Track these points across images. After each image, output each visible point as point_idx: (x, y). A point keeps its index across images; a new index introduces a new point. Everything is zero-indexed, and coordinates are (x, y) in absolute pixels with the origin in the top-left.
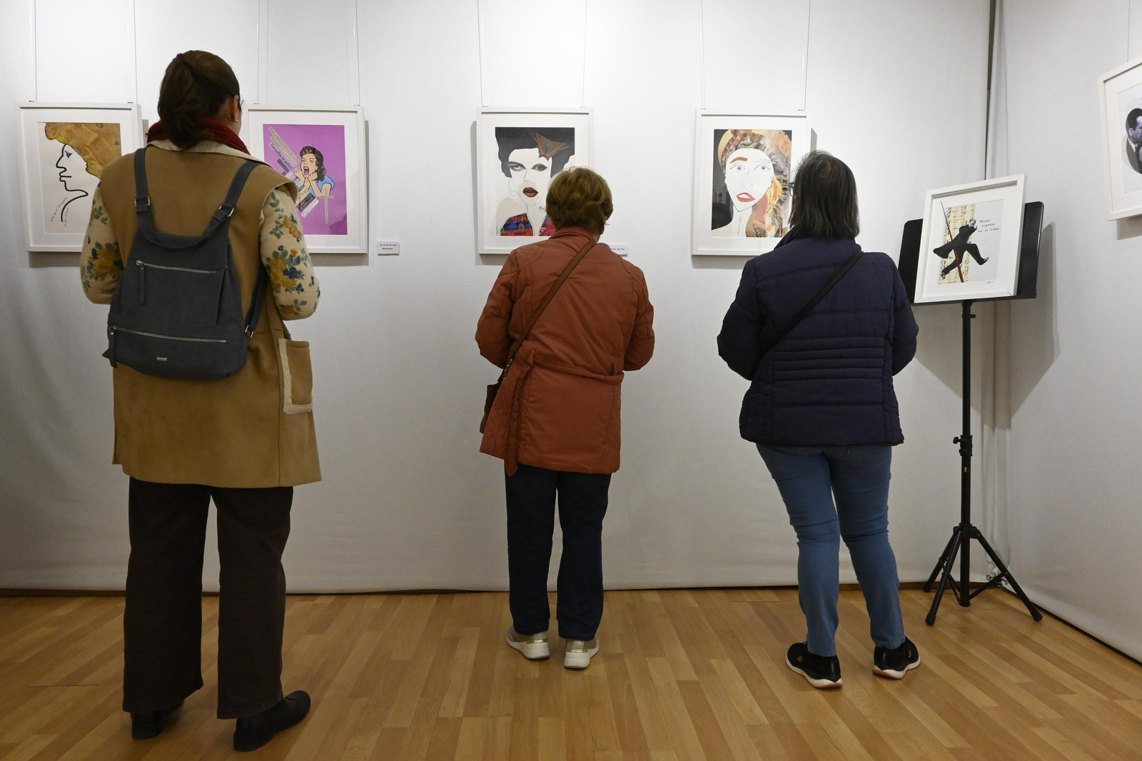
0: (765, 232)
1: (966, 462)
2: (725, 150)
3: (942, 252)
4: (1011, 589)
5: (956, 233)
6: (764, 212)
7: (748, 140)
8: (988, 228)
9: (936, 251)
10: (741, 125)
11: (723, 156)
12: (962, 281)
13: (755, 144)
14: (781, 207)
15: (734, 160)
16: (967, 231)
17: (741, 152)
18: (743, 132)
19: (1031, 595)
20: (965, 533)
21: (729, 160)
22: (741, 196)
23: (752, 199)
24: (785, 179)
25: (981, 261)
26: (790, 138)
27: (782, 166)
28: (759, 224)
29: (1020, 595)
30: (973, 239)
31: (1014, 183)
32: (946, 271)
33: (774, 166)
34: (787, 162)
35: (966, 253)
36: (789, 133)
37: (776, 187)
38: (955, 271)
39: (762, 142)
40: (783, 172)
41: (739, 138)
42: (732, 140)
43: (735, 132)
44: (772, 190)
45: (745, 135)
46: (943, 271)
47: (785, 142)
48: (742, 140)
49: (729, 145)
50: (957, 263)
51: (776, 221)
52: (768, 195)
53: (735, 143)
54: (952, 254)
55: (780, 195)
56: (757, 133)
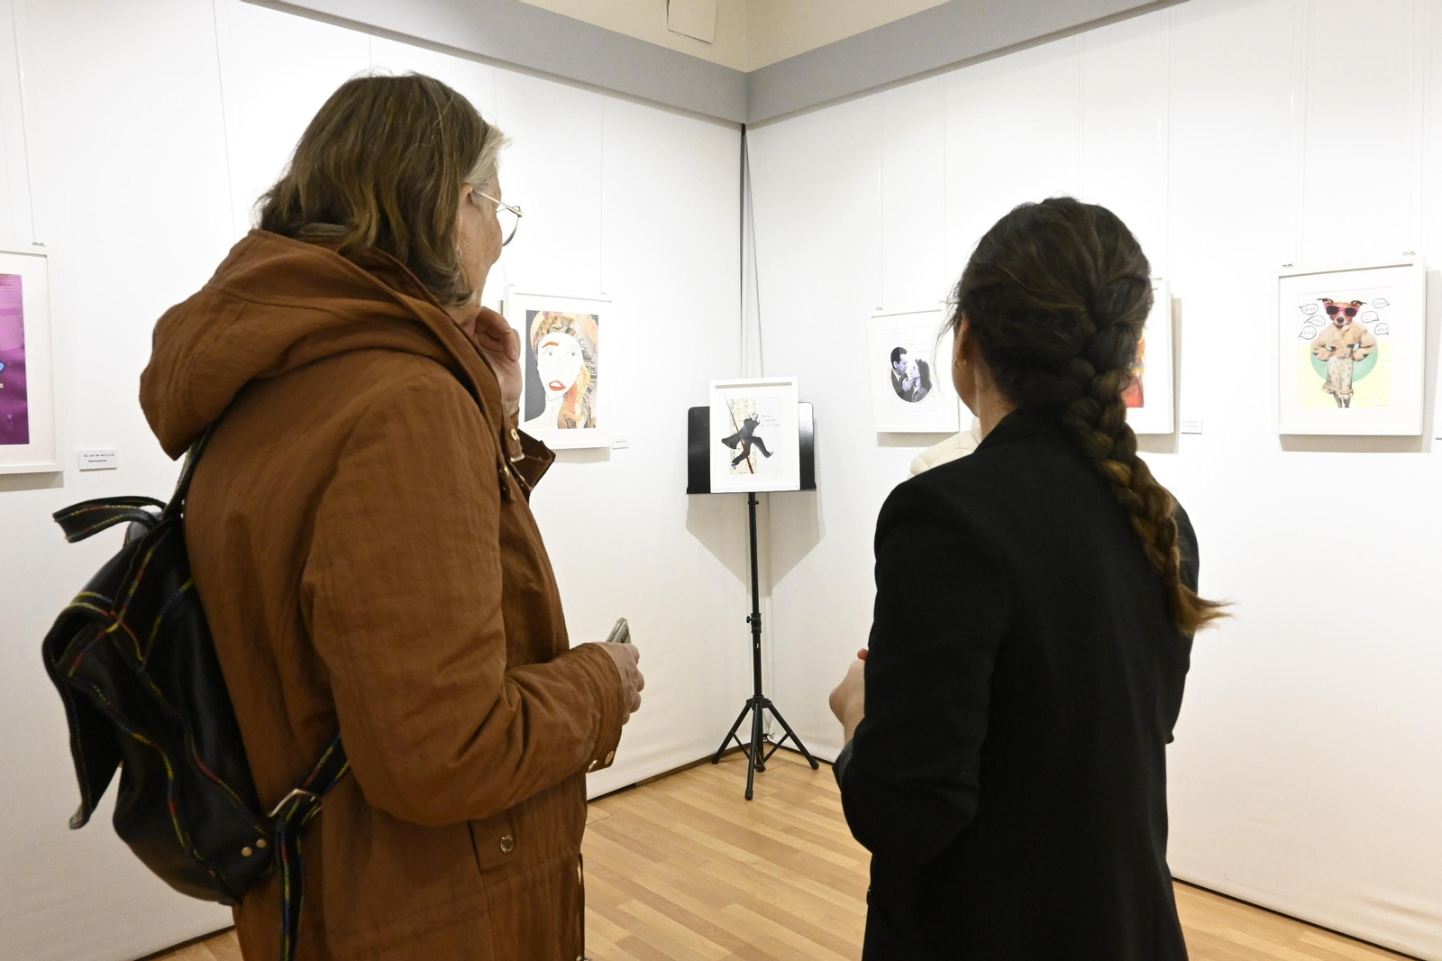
0: (575, 423)
1: (757, 639)
2: (537, 334)
3: (730, 442)
4: (796, 748)
5: (741, 425)
6: (574, 401)
7: (558, 324)
8: (771, 423)
9: (724, 441)
10: (553, 306)
11: (535, 340)
12: (752, 473)
13: (565, 328)
14: (590, 396)
15: (548, 344)
16: (751, 424)
17: (553, 336)
18: (554, 315)
19: (812, 749)
20: (758, 702)
21: (541, 344)
22: (553, 385)
23: (563, 387)
24: (593, 366)
25: (767, 454)
26: (597, 323)
27: (590, 352)
28: (570, 415)
29: (803, 752)
30: (756, 433)
31: (790, 384)
32: (736, 462)
33: (583, 352)
34: (595, 349)
35: (753, 446)
36: (596, 318)
37: (585, 374)
38: (744, 462)
39: (571, 327)
40: (590, 359)
41: (550, 321)
42: (544, 322)
43: (546, 314)
44: (581, 377)
45: (556, 318)
46: (733, 462)
47: (593, 328)
48: (553, 322)
49: (541, 328)
50: (745, 454)
51: (585, 411)
52: (578, 383)
53: (547, 326)
54: (739, 445)
55: (589, 383)
56: (566, 316)
